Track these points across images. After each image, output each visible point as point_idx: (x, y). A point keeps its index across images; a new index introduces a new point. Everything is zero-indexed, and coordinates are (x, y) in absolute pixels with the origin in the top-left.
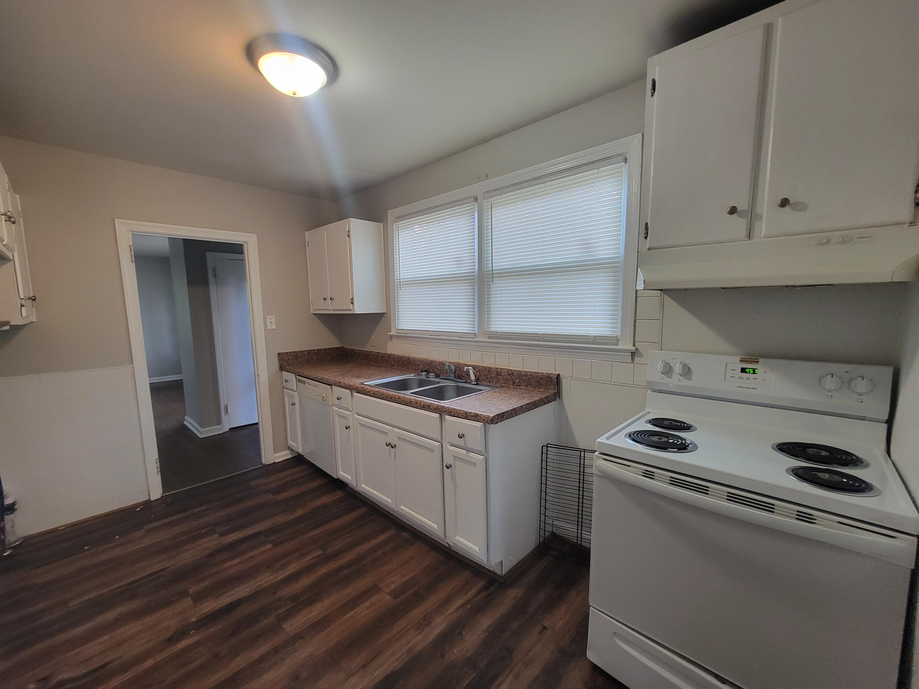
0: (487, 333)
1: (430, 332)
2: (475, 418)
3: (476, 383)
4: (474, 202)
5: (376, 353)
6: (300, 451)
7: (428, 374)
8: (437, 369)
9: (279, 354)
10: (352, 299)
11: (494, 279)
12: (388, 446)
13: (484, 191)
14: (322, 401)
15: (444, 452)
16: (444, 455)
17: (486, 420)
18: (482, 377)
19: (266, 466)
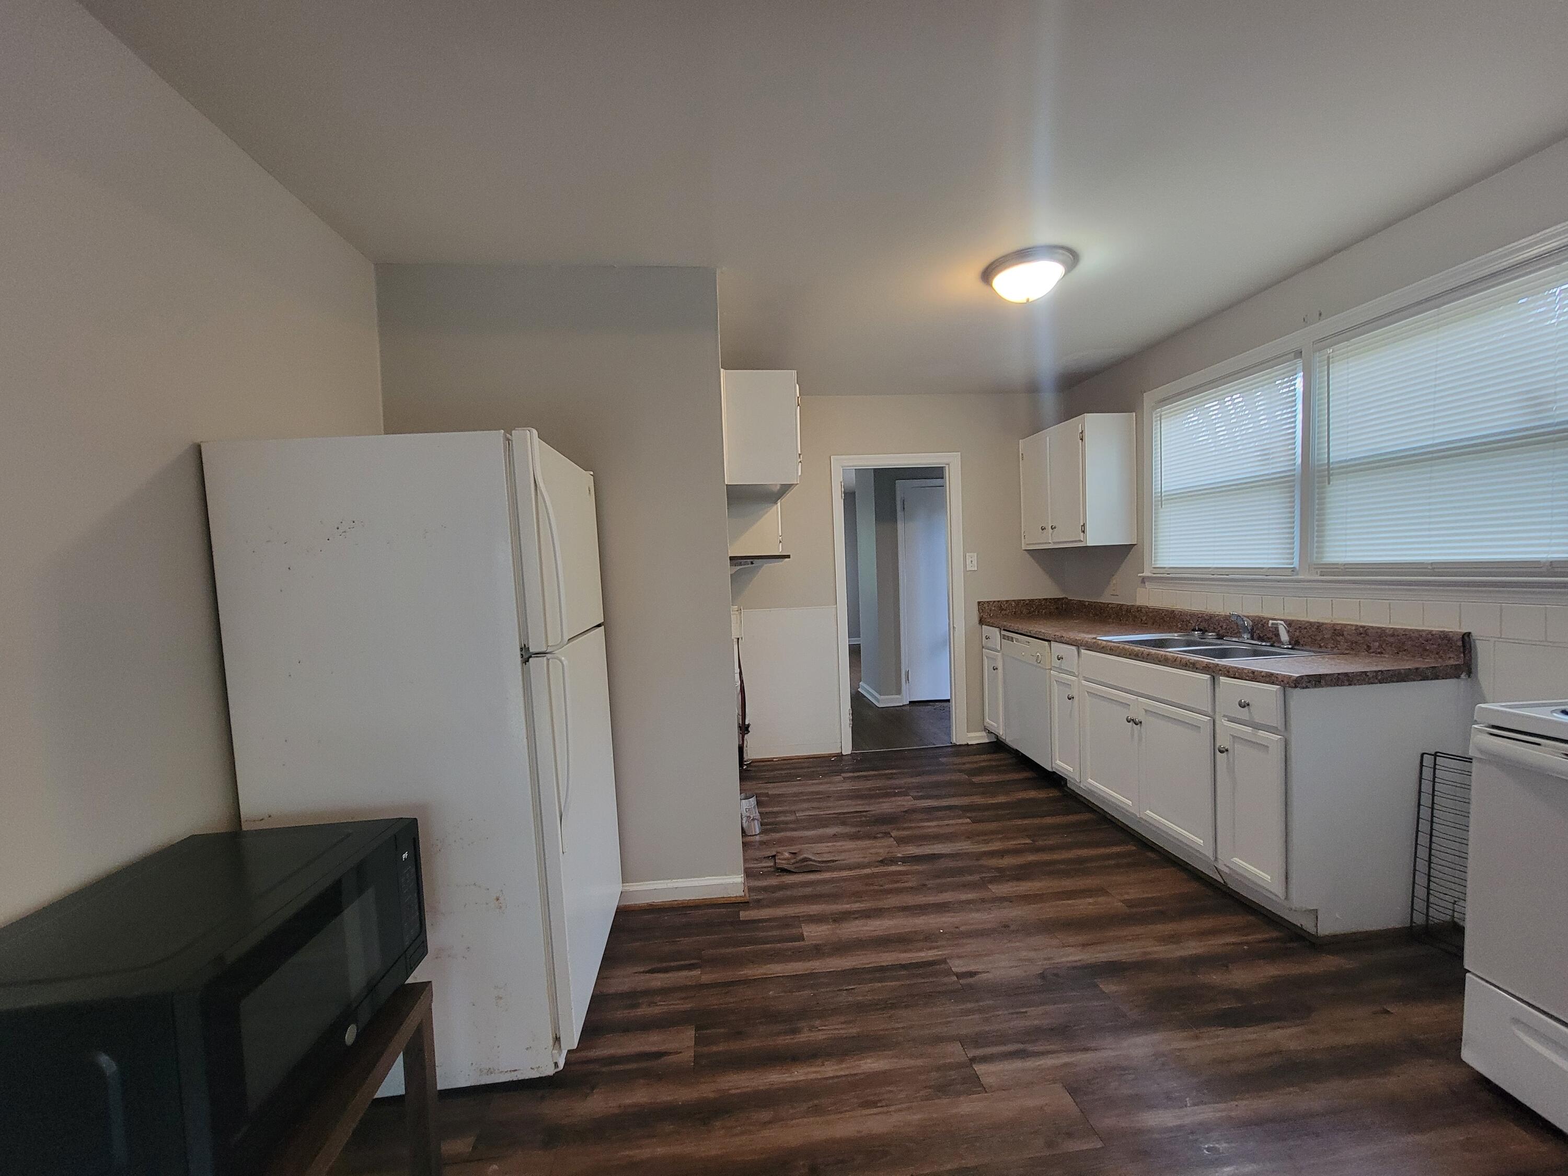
0: (1315, 567)
1: (1210, 570)
2: (1268, 679)
3: (1290, 646)
4: (1295, 359)
5: (1118, 605)
6: (1001, 733)
7: (1203, 633)
8: (1221, 627)
9: (979, 603)
10: (1084, 525)
11: (1331, 477)
12: (1129, 722)
13: (1315, 340)
14: (1035, 663)
15: (1218, 731)
16: (1218, 736)
17: (1285, 682)
18: (1305, 640)
19: (956, 745)
